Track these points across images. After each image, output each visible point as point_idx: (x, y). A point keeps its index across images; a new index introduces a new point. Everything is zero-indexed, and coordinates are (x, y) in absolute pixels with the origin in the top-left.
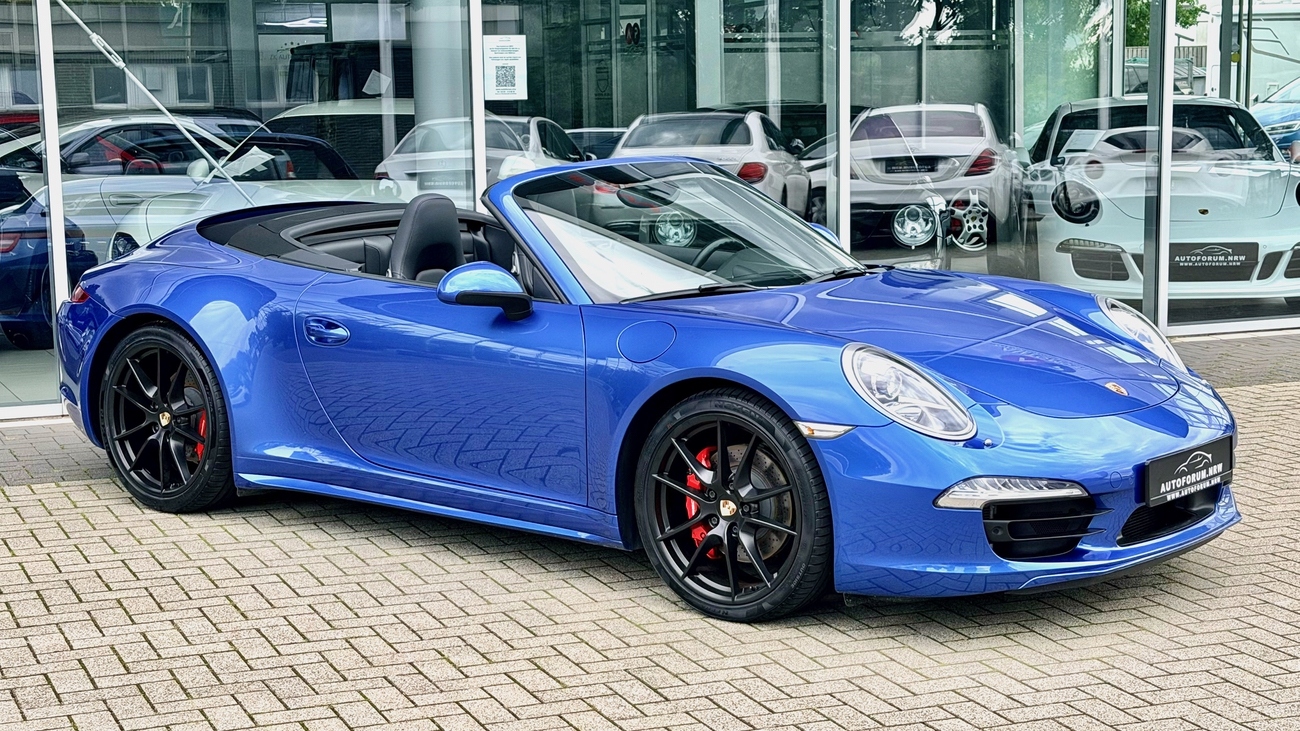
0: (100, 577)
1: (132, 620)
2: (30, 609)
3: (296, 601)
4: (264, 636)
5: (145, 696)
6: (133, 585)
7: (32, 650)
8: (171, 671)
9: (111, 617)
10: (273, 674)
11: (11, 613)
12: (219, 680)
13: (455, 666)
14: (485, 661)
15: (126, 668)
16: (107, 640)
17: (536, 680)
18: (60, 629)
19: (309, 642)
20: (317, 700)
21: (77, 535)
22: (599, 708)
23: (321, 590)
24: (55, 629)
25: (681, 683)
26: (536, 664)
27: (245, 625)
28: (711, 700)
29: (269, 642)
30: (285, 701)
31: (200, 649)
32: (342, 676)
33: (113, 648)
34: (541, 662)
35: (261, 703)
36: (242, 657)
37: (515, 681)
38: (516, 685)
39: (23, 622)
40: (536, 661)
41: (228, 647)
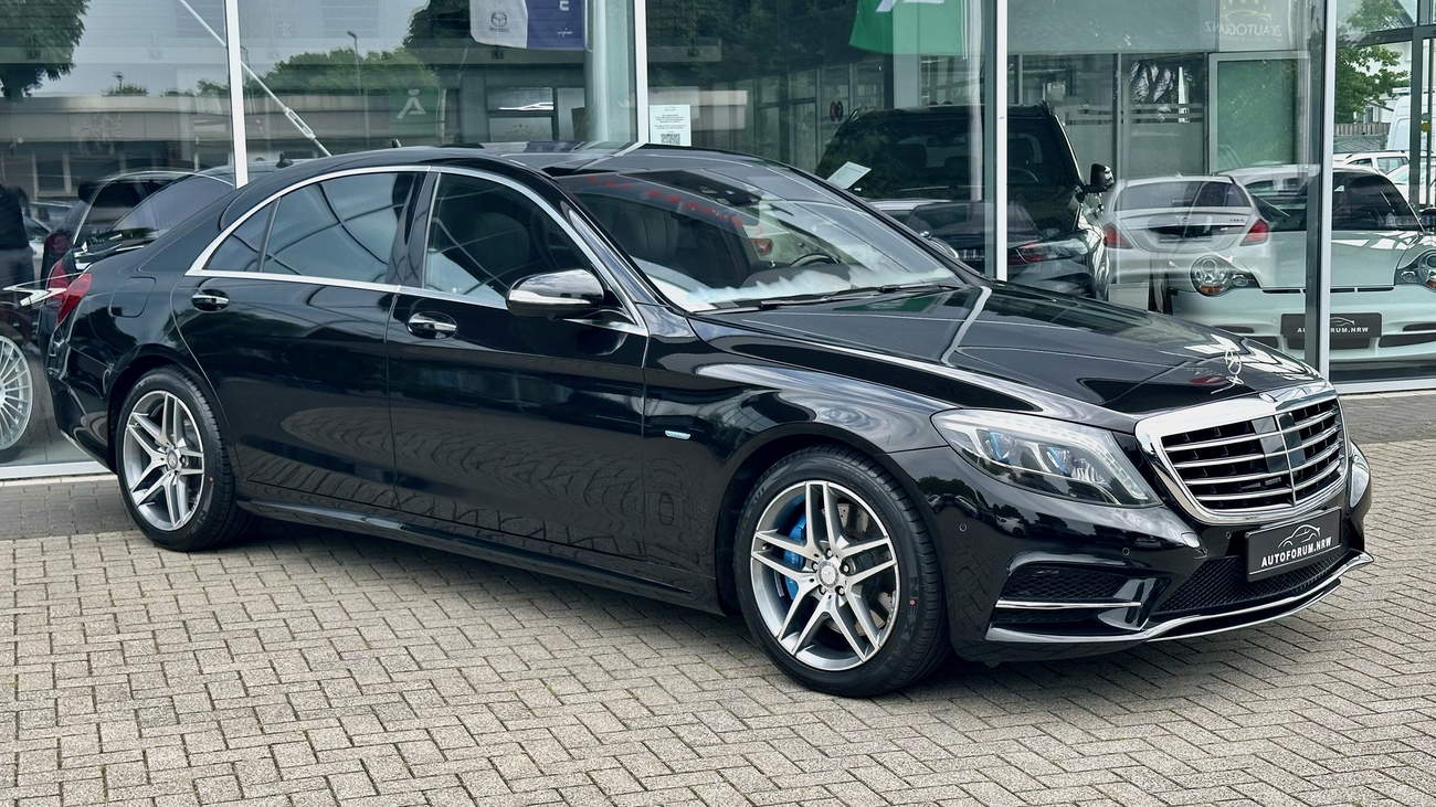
0: (245, 610)
1: (263, 647)
2: (172, 638)
3: (422, 633)
4: (381, 663)
5: (257, 715)
6: (273, 616)
7: (165, 675)
8: (287, 695)
9: (243, 646)
10: (381, 700)
11: (154, 638)
12: (330, 705)
13: (554, 694)
14: (585, 690)
15: (246, 690)
16: (237, 666)
17: (630, 709)
18: (195, 655)
19: (421, 669)
20: (416, 723)
21: (234, 571)
22: (681, 735)
23: (447, 622)
24: (191, 655)
25: (767, 713)
26: (632, 694)
27: (367, 654)
28: (793, 730)
29: (386, 670)
30: (385, 724)
31: (320, 675)
32: (445, 702)
33: (239, 672)
34: (638, 692)
35: (363, 727)
36: (357, 684)
37: (608, 708)
38: (608, 713)
39: (163, 649)
40: (634, 691)
41: (346, 674)
